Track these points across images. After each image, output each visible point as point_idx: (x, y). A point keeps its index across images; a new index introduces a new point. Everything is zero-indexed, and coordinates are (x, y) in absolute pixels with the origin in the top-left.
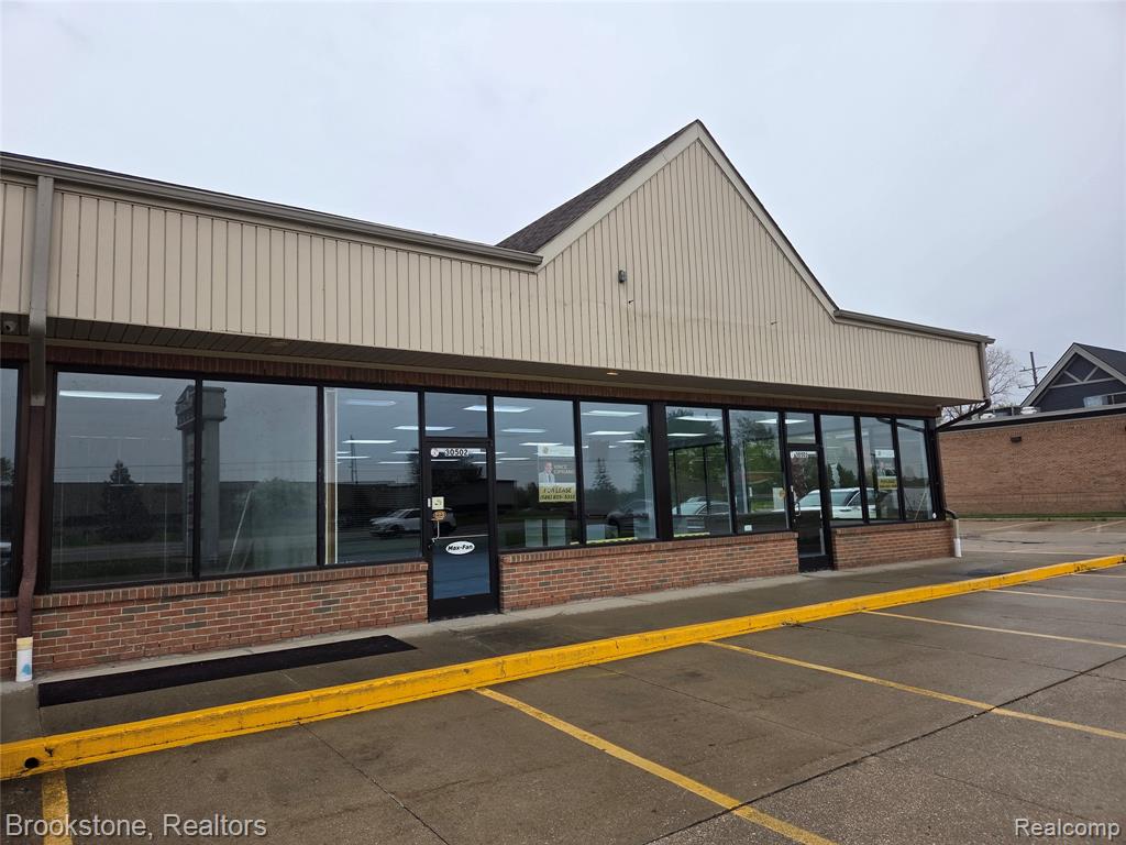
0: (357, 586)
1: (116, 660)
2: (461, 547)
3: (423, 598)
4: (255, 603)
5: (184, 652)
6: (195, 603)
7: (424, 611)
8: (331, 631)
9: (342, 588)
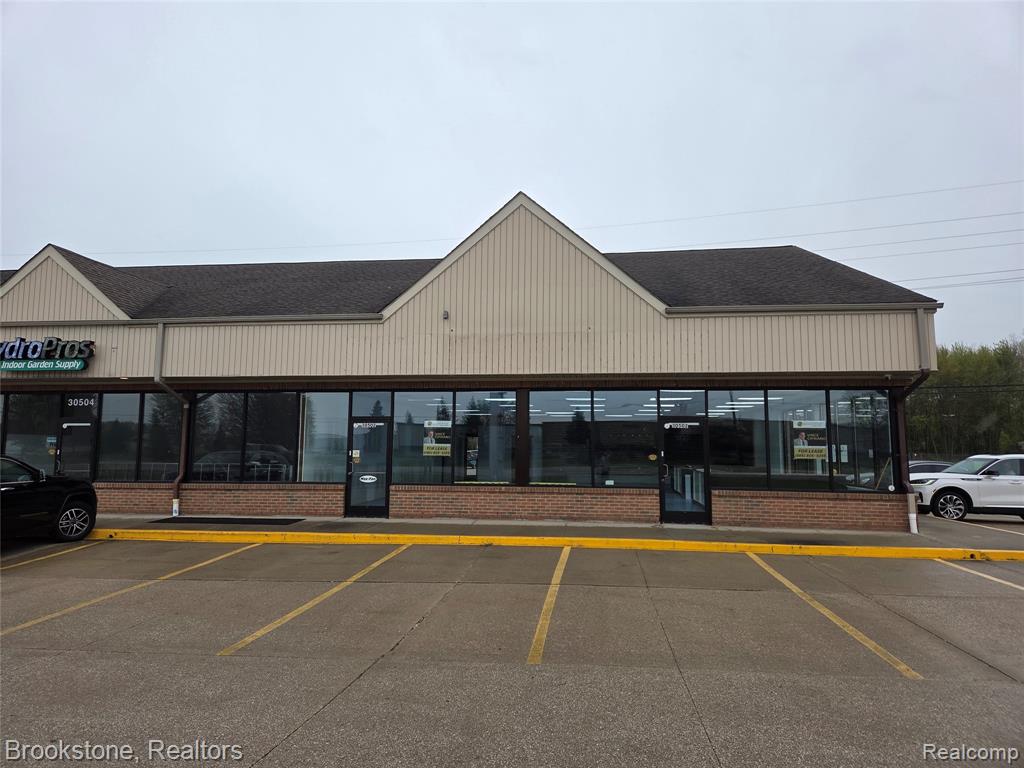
0: (307, 494)
1: (208, 513)
2: (369, 479)
3: (341, 504)
4: (261, 495)
5: (232, 514)
6: (237, 493)
7: (341, 511)
8: (293, 514)
9: (299, 494)
